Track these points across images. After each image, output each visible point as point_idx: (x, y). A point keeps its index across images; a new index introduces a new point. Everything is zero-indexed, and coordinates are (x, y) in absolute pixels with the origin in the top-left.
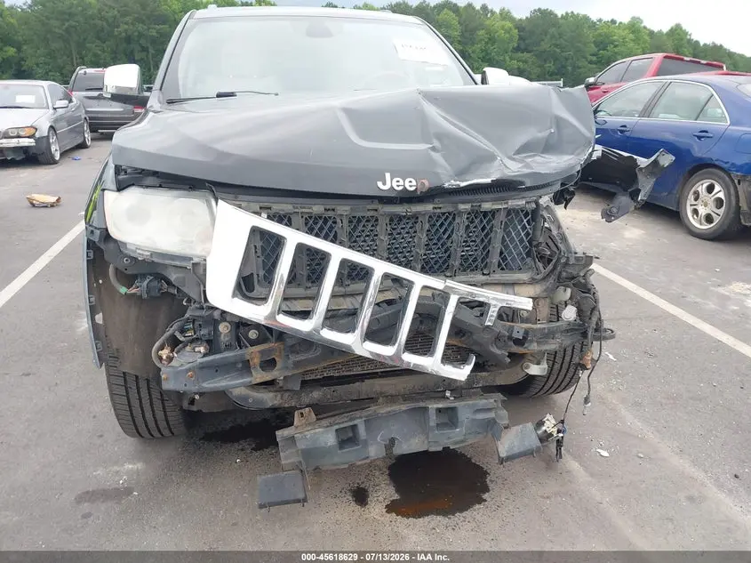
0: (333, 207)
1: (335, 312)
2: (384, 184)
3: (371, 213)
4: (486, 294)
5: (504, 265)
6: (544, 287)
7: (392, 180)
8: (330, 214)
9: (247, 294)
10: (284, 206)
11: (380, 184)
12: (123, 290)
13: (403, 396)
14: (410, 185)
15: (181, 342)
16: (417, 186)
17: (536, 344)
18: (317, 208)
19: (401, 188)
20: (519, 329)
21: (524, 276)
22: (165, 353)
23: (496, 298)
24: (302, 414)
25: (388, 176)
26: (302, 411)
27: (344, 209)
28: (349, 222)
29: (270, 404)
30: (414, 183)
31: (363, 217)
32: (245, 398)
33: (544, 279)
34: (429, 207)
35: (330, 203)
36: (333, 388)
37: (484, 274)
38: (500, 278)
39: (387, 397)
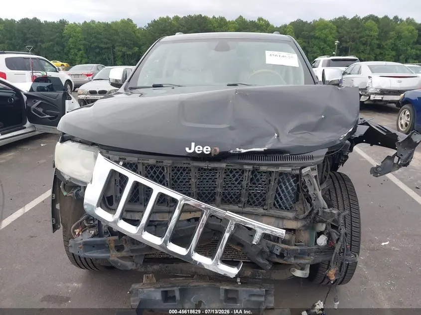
0: (162, 161)
1: (160, 222)
2: (190, 149)
3: (185, 166)
4: (253, 223)
5: (278, 205)
6: (303, 224)
7: (195, 147)
8: (160, 164)
9: (109, 206)
10: (133, 159)
11: (187, 149)
12: (65, 194)
13: (209, 277)
14: (207, 150)
15: (86, 226)
16: (211, 151)
17: (293, 259)
18: (152, 161)
19: (200, 152)
20: (278, 248)
21: (291, 215)
22: (77, 231)
23: (261, 227)
24: (148, 277)
25: (193, 144)
26: (148, 275)
27: (167, 162)
28: (172, 170)
29: (130, 268)
30: (209, 149)
31: (181, 167)
32: (117, 263)
33: (304, 218)
34: (223, 165)
35: (160, 158)
36: (166, 265)
37: (264, 209)
38: (274, 213)
39: (200, 275)
